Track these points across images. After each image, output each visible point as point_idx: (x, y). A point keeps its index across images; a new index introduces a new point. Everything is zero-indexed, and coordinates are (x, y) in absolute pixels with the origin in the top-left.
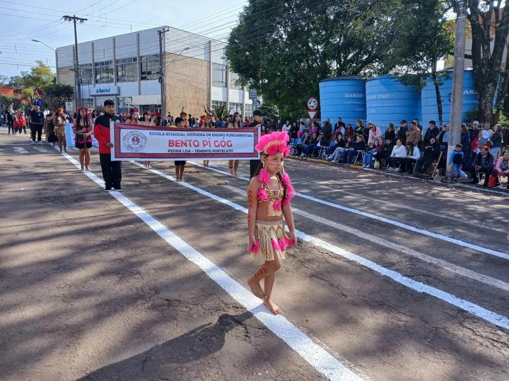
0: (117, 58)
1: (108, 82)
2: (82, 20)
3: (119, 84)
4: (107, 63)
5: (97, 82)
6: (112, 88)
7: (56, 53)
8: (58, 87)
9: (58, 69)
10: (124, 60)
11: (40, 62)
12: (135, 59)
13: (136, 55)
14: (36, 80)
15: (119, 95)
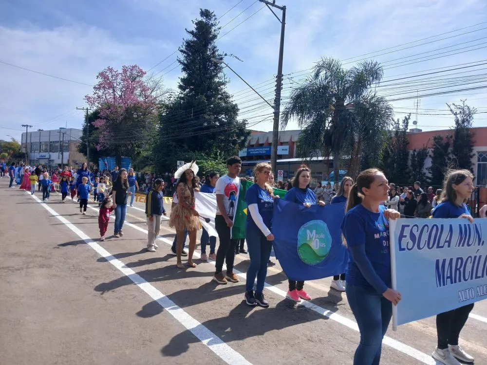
0: (51, 141)
1: (46, 152)
2: (30, 126)
3: (51, 153)
4: (45, 142)
5: (40, 152)
6: (47, 155)
7: (22, 135)
8: (20, 153)
9: (22, 144)
10: (54, 142)
11: (13, 139)
12: (58, 142)
13: (58, 140)
14: (10, 149)
15: (50, 158)
